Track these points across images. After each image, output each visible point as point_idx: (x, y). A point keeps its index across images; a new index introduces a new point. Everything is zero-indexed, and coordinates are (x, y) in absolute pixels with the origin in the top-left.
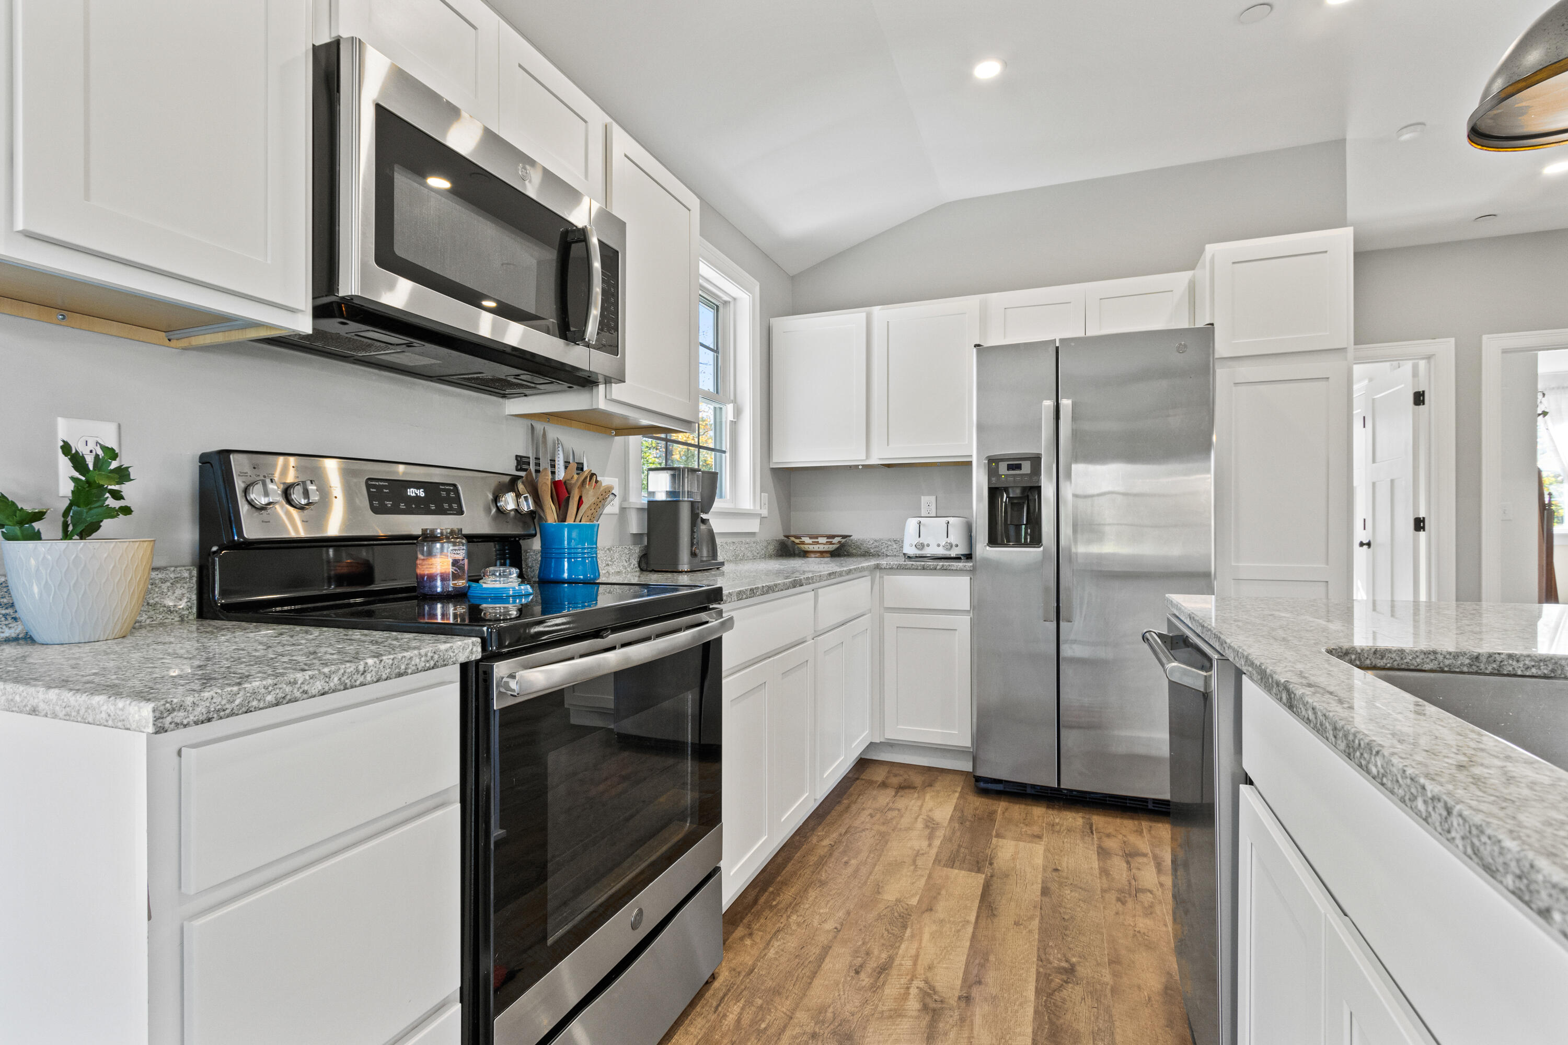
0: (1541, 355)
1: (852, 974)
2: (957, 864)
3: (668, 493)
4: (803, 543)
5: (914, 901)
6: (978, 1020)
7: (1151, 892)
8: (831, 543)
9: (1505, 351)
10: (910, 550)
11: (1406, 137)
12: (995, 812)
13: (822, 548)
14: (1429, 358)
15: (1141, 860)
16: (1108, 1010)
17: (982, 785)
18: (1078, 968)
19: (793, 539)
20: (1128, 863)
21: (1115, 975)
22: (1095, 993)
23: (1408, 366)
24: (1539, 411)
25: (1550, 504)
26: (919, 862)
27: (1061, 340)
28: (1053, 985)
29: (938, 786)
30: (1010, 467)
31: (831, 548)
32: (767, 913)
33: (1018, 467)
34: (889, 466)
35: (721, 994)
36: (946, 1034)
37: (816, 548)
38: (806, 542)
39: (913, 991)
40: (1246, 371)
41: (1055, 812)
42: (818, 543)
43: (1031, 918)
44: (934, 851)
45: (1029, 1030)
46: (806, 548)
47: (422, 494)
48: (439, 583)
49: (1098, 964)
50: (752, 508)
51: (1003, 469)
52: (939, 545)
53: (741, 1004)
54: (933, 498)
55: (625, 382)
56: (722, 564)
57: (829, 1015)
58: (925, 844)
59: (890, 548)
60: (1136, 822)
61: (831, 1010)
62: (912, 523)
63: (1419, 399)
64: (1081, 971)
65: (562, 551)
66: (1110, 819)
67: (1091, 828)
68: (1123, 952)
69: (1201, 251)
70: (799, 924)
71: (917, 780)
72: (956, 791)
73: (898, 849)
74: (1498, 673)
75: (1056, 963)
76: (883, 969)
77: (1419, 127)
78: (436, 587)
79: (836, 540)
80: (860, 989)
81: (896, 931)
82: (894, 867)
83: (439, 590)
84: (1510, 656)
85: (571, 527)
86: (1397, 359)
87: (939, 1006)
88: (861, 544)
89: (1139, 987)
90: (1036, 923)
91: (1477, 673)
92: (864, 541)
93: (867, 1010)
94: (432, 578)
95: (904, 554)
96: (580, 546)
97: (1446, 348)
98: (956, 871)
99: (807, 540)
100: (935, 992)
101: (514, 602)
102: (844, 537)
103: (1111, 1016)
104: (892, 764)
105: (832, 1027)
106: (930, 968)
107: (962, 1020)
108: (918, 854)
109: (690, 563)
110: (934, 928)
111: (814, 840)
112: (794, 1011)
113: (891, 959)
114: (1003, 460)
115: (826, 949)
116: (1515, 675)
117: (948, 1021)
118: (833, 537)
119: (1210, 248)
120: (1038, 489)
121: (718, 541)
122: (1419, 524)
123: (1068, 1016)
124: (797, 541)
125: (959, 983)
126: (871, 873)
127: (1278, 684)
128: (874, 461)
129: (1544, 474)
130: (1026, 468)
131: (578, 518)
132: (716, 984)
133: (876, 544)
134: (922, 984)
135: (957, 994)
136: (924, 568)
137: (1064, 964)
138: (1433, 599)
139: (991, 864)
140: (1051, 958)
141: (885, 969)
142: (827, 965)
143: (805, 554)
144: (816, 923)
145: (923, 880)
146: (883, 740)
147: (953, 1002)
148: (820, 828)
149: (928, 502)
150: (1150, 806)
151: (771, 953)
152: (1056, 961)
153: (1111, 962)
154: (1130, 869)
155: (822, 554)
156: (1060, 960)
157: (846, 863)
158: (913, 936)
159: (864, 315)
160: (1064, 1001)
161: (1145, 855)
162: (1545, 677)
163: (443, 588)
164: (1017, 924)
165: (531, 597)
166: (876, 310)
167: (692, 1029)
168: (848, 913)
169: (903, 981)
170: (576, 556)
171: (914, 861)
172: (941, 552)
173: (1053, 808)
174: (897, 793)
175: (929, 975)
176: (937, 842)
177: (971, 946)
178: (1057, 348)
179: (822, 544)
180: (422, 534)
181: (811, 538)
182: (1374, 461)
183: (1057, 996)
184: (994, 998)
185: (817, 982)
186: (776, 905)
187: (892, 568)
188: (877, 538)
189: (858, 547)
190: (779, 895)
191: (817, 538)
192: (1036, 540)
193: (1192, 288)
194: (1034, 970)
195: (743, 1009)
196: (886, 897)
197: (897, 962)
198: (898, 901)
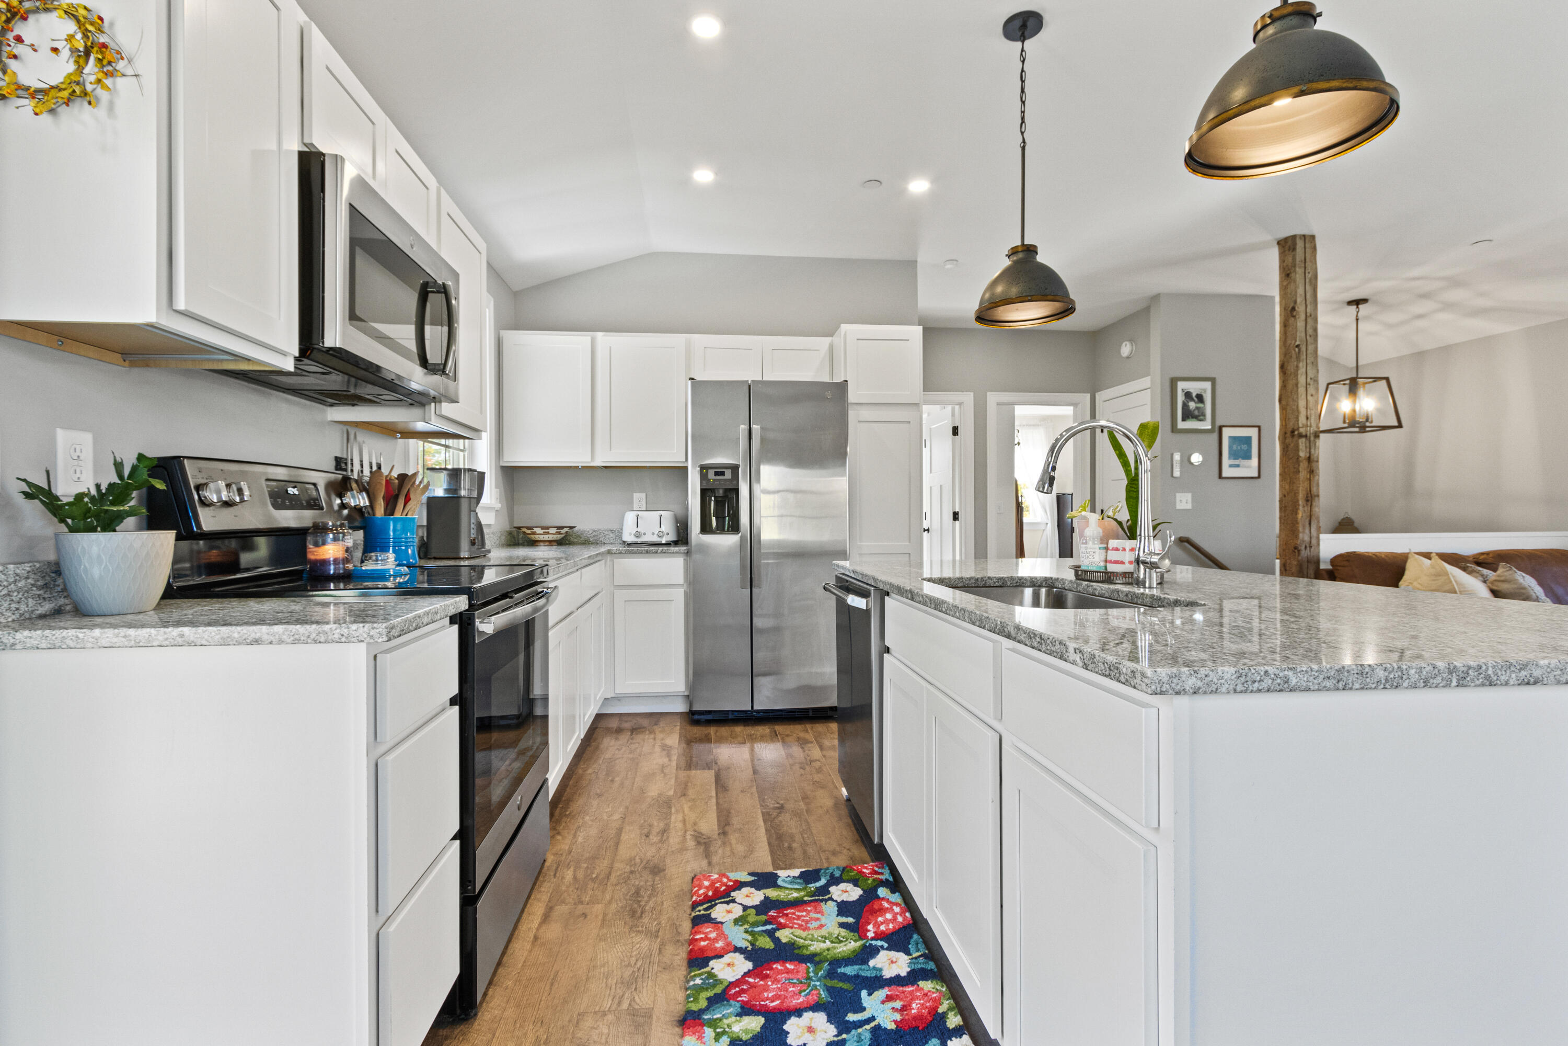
0: (1016, 407)
1: (644, 838)
2: (692, 767)
3: (447, 490)
4: (534, 533)
5: (671, 793)
6: (733, 841)
7: (819, 761)
8: (560, 533)
9: (998, 404)
10: (628, 537)
11: (948, 266)
12: (709, 734)
13: (551, 537)
14: (960, 404)
15: (810, 745)
16: (806, 821)
17: (696, 717)
18: (786, 806)
19: (524, 530)
20: (802, 748)
21: (807, 804)
22: (797, 814)
23: (949, 408)
24: (1016, 442)
25: (1022, 503)
26: (667, 771)
27: (752, 381)
28: (773, 816)
29: (662, 724)
30: (716, 474)
31: (559, 537)
32: (564, 819)
33: (723, 474)
34: (606, 467)
35: (554, 868)
36: (716, 852)
37: (546, 537)
38: (538, 532)
39: (688, 837)
40: (866, 414)
41: (750, 728)
42: (548, 533)
43: (751, 787)
44: (674, 764)
45: (765, 839)
46: (537, 537)
47: (297, 493)
48: (332, 567)
49: (796, 801)
50: (489, 502)
51: (711, 474)
52: (653, 534)
53: (572, 869)
54: (643, 495)
55: (458, 402)
56: (489, 551)
57: (637, 860)
58: (666, 760)
59: (607, 536)
60: (803, 726)
61: (637, 858)
62: (630, 517)
63: (955, 431)
64: (787, 806)
65: (387, 541)
66: (786, 727)
67: (776, 733)
68: (809, 793)
69: (839, 327)
70: (593, 821)
71: (645, 722)
72: (675, 726)
73: (647, 766)
74: (985, 586)
75: (772, 806)
76: (664, 831)
77: (955, 262)
78: (330, 570)
79: (563, 531)
80: (652, 844)
81: (665, 811)
82: (650, 776)
83: (332, 572)
84: (989, 578)
85: (396, 520)
86: (943, 403)
87: (707, 840)
88: (582, 534)
89: (821, 807)
90: (754, 789)
91: (977, 587)
92: (584, 531)
93: (663, 852)
94: (325, 562)
95: (624, 542)
96: (403, 536)
97: (968, 398)
98: (694, 772)
99: (539, 531)
100: (703, 835)
101: (394, 580)
102: (571, 528)
103: (808, 823)
104: (621, 715)
105: (642, 865)
106: (695, 824)
107: (724, 844)
108: (663, 767)
109: (470, 551)
110: (690, 804)
111: (580, 771)
112: (612, 863)
113: (668, 825)
114: (712, 468)
115: (620, 831)
116: (991, 587)
117: (716, 846)
118: (562, 528)
119: (843, 326)
120: (736, 491)
121: (485, 530)
122: (956, 516)
123: (785, 828)
124: (529, 532)
125: (716, 827)
126: (633, 783)
127: (906, 591)
128: (598, 463)
129: (1018, 483)
130: (728, 474)
131: (405, 513)
132: (547, 864)
133: (595, 533)
134: (693, 833)
135: (717, 833)
136: (647, 552)
137: (778, 805)
138: (963, 558)
139: (716, 763)
140: (768, 804)
141: (665, 831)
142: (624, 837)
143: (533, 543)
144: (605, 817)
145: (673, 781)
146: (613, 695)
147: (716, 836)
148: (582, 763)
149: (639, 498)
150: (811, 714)
151: (580, 839)
152: (771, 804)
153: (803, 799)
154: (804, 751)
155: (551, 543)
156: (773, 804)
157: (612, 781)
158: (677, 811)
159: (589, 338)
160: (781, 822)
161: (812, 742)
162: (1001, 586)
163: (335, 569)
164: (742, 791)
165: (408, 576)
166: (600, 335)
167: (543, 889)
168: (627, 808)
169: (680, 833)
170: (399, 544)
171: (662, 771)
172: (655, 539)
173: (748, 725)
174: (632, 734)
175: (696, 828)
176: (675, 758)
177: (717, 808)
178: (750, 386)
179: (553, 535)
180: (313, 527)
181: (542, 528)
182: (931, 472)
183: (777, 821)
184: (740, 829)
185: (621, 847)
186: (570, 813)
187: (621, 553)
188: (596, 528)
189: (579, 536)
190: (568, 808)
191: (548, 528)
192: (735, 528)
193: (831, 348)
194: (760, 812)
195: (575, 871)
196: (650, 794)
197: (672, 826)
198: (660, 795)
